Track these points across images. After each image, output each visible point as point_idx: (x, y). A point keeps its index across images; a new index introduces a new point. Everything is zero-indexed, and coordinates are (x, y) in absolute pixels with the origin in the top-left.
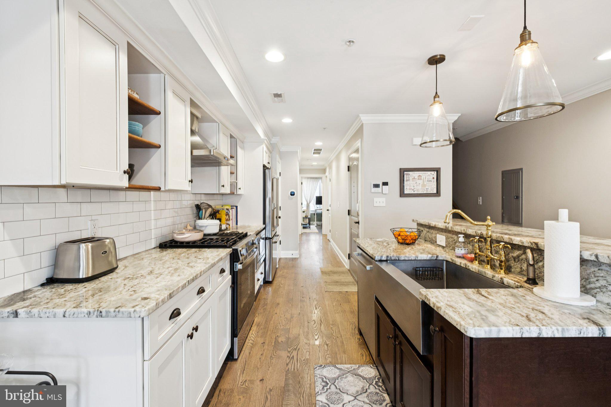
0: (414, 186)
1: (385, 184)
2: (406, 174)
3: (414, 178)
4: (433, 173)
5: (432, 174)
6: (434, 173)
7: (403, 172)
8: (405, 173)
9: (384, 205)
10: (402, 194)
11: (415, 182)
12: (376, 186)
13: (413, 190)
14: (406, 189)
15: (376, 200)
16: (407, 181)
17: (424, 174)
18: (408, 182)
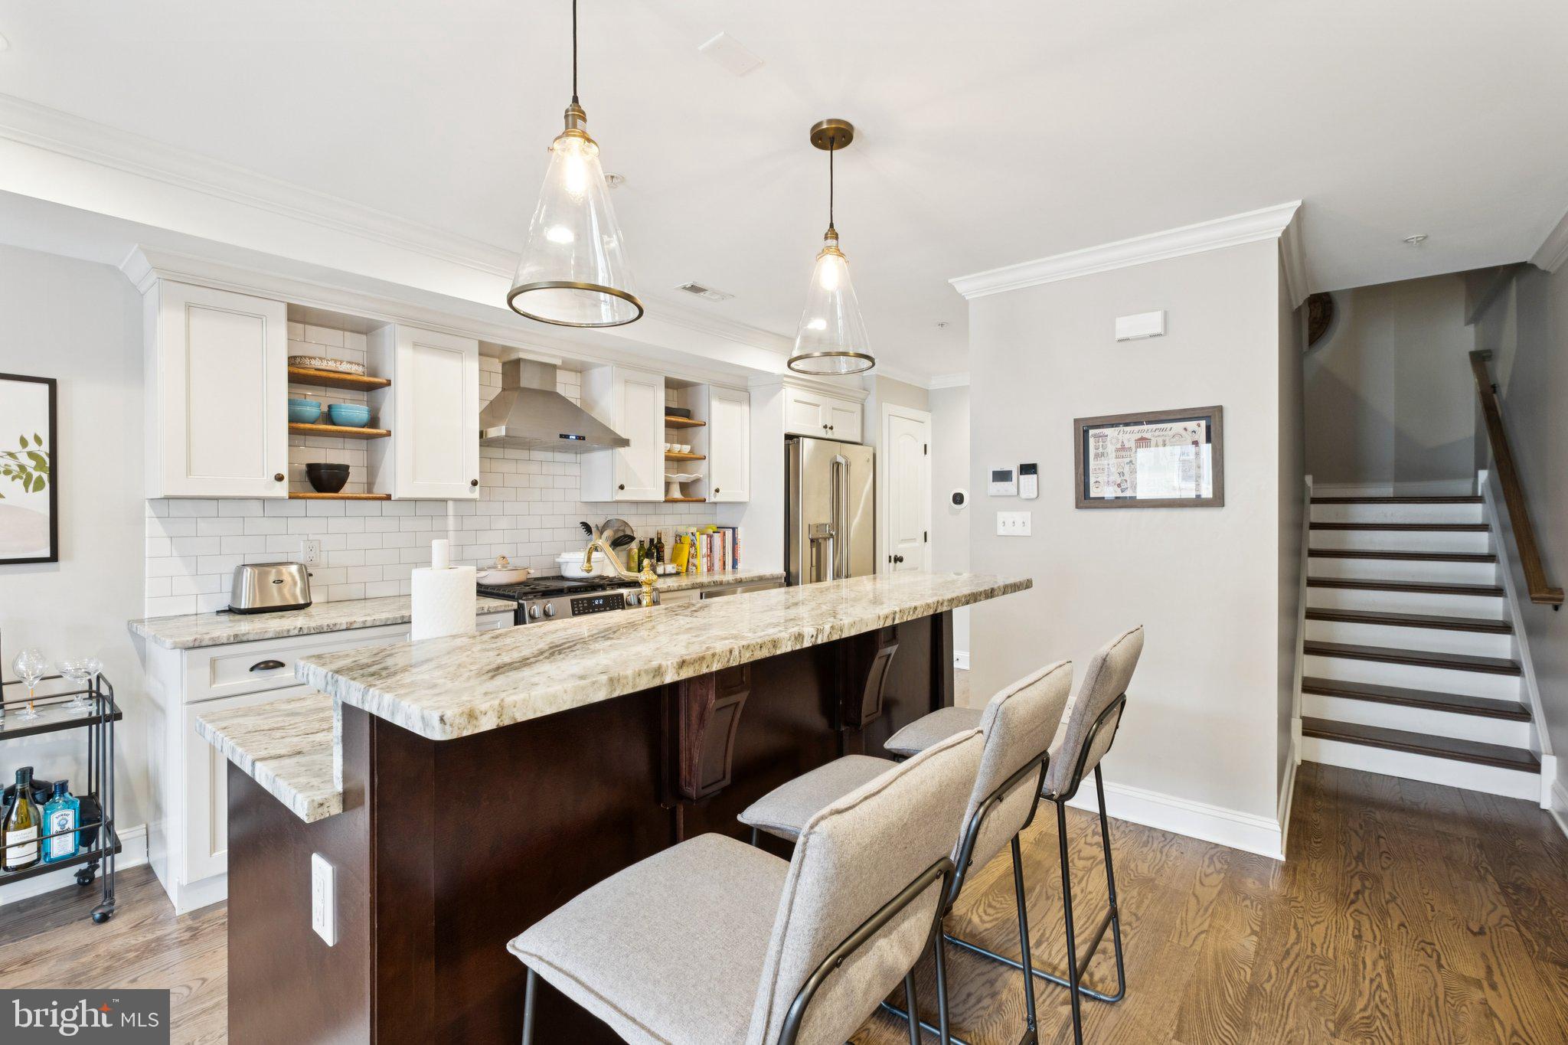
0: (1122, 474)
1: (1029, 469)
2: (1095, 436)
3: (1123, 448)
4: (1191, 425)
5: (1190, 429)
6: (1199, 425)
7: (1084, 430)
8: (1092, 432)
9: (1027, 531)
10: (1085, 498)
11: (1128, 460)
12: (1002, 476)
13: (1119, 485)
14: (1097, 482)
15: (1002, 516)
16: (1097, 456)
17: (1161, 433)
18: (1104, 462)
